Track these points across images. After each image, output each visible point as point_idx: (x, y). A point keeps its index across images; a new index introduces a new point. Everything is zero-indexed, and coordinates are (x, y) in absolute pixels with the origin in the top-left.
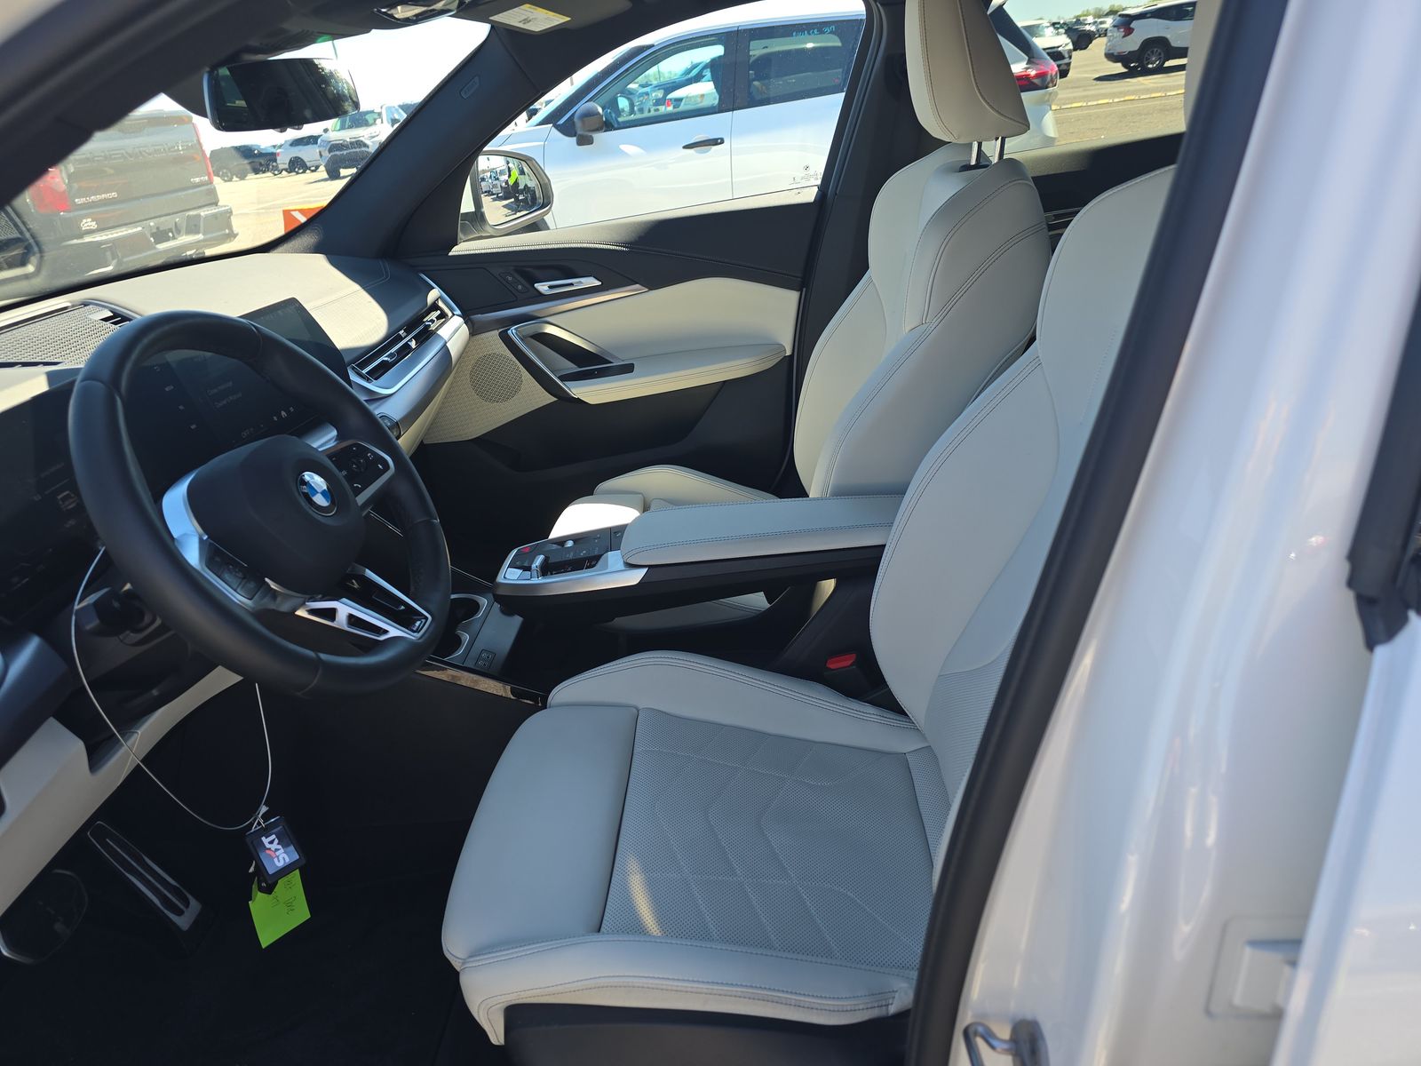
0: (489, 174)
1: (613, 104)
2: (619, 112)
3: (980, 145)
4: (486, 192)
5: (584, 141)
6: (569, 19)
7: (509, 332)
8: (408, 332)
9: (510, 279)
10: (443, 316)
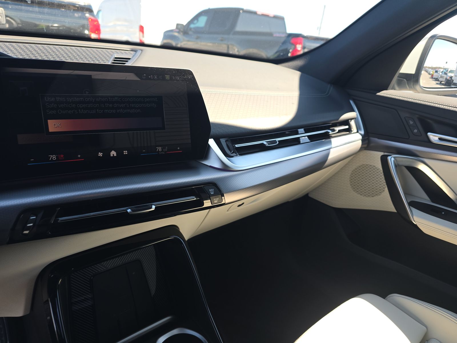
0: (442, 70)
4: (434, 78)
7: (389, 158)
8: (306, 131)
9: (411, 123)
10: (349, 130)
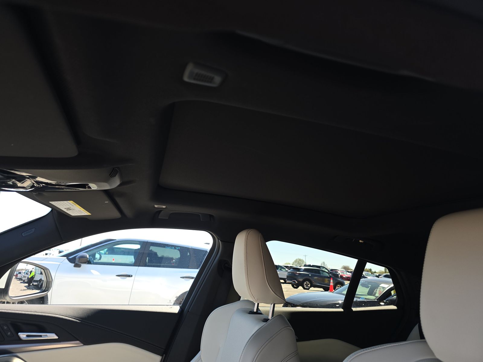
1: (94, 256)
2: (95, 258)
3: (258, 304)
5: (77, 265)
6: (90, 214)
